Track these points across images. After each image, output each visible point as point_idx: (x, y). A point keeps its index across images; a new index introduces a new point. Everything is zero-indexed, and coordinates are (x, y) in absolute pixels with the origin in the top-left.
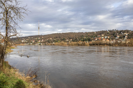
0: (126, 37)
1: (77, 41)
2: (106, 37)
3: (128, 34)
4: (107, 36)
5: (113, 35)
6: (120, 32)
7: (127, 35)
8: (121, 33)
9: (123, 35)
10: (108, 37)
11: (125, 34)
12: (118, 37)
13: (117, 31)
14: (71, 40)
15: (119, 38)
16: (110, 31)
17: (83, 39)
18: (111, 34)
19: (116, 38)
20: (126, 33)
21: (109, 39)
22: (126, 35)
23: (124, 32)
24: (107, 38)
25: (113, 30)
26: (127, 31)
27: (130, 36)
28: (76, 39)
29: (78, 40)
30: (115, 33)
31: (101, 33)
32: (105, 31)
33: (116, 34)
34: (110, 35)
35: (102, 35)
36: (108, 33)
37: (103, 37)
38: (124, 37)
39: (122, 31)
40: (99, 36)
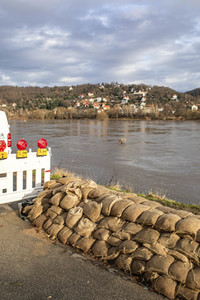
0: (143, 99)
2: (99, 99)
3: (147, 94)
4: (101, 96)
5: (115, 95)
6: (129, 89)
7: (144, 95)
8: (132, 91)
9: (136, 95)
10: (104, 100)
11: (140, 92)
12: (127, 99)
13: (120, 86)
14: (14, 105)
15: (128, 101)
16: (107, 86)
17: (46, 102)
18: (111, 93)
19: (123, 102)
20: (142, 90)
21: (107, 104)
22: (142, 95)
23: (138, 88)
24: (102, 102)
25: (113, 84)
26: (144, 88)
27: (151, 99)
28: (27, 103)
30: (117, 90)
31: (86, 89)
32: (94, 86)
33: (120, 93)
34: (107, 95)
35: (90, 95)
36: (102, 90)
37: (92, 100)
38: (139, 99)
39: (133, 86)
40: (83, 96)
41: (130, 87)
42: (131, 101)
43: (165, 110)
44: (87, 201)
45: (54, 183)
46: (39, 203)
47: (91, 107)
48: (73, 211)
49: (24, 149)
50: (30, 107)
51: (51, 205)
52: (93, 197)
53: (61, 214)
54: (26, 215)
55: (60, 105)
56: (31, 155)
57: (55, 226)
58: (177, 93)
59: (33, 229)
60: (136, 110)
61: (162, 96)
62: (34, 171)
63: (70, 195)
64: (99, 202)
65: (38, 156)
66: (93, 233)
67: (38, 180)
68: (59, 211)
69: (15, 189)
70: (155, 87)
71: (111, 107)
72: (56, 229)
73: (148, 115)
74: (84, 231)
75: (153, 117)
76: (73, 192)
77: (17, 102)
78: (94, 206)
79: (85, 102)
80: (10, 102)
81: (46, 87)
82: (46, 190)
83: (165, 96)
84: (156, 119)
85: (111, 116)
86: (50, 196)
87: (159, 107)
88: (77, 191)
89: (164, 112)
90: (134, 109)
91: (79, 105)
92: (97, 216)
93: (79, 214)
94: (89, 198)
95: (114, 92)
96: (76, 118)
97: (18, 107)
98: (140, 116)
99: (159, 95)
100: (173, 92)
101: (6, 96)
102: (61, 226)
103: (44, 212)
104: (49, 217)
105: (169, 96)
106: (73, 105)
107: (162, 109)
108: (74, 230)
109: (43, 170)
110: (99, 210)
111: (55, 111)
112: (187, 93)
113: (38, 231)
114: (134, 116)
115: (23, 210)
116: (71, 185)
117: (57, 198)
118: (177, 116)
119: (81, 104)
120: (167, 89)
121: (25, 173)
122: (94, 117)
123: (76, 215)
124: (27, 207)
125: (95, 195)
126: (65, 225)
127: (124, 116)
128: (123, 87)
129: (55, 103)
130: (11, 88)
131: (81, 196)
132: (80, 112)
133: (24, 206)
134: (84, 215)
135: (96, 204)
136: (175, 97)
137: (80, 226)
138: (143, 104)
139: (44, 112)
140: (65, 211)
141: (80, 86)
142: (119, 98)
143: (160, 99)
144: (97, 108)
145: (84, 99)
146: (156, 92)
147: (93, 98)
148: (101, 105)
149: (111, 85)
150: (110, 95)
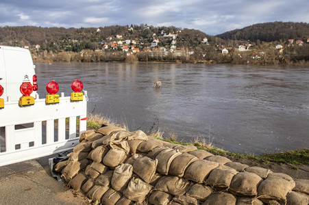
0: (174, 42)
1: (56, 48)
2: (128, 42)
3: (177, 37)
4: (130, 39)
5: (145, 37)
6: (158, 31)
7: (174, 37)
8: (162, 33)
9: (166, 38)
10: (134, 42)
11: (170, 35)
12: (157, 41)
13: (150, 28)
14: (37, 47)
15: (158, 44)
16: (136, 28)
17: (72, 44)
18: (140, 36)
19: (153, 45)
20: (172, 33)
21: (136, 47)
22: (172, 37)
23: (168, 30)
24: (131, 44)
25: (142, 26)
26: (174, 30)
27: (181, 41)
28: (51, 45)
29: (58, 47)
30: (147, 32)
31: (114, 31)
32: (123, 28)
33: (149, 35)
34: (136, 37)
35: (118, 37)
36: (131, 32)
37: (120, 42)
38: (169, 42)
39: (163, 28)
40: (111, 38)
41: (160, 29)
42: (161, 44)
43: (195, 53)
44: (136, 156)
45: (92, 133)
46: (75, 159)
47: (119, 49)
48: (120, 170)
49: (54, 92)
50: (55, 50)
51: (90, 161)
52: (144, 151)
53: (104, 173)
54: (59, 173)
55: (87, 47)
56: (64, 100)
57: (97, 188)
58: (207, 36)
59: (69, 193)
60: (166, 54)
61: (193, 38)
62: (67, 120)
63: (115, 149)
64: (153, 158)
65: (72, 101)
66: (148, 197)
67: (73, 131)
68: (102, 169)
69: (44, 141)
70: (186, 30)
71: (141, 49)
72: (100, 192)
73: (178, 58)
74: (136, 195)
75: (183, 61)
76: (119, 146)
77: (41, 43)
78: (147, 163)
79: (113, 44)
80: (32, 43)
81: (72, 29)
82: (83, 143)
83: (196, 39)
84: (187, 62)
85: (140, 59)
86: (89, 149)
87: (190, 50)
88: (124, 144)
89: (195, 56)
90: (164, 52)
91: (107, 47)
92: (151, 175)
93: (128, 174)
94: (138, 152)
95: (143, 34)
96: (103, 60)
97: (42, 49)
98: (170, 60)
99: (190, 38)
100: (204, 35)
101: (29, 37)
102: (106, 188)
103: (82, 170)
104: (88, 177)
105: (199, 39)
106: (101, 47)
107: (192, 53)
108: (123, 193)
109: (78, 117)
110: (154, 168)
111: (82, 53)
112: (218, 36)
113: (75, 195)
114: (164, 59)
115: (54, 167)
116: (115, 136)
117: (98, 152)
118: (209, 60)
119: (110, 47)
120: (198, 32)
121: (56, 121)
122: (123, 60)
123: (124, 174)
124: (60, 164)
125: (147, 148)
126: (111, 186)
127: (154, 59)
128: (152, 30)
129: (82, 45)
130: (34, 29)
131: (128, 150)
132: (109, 54)
133: (56, 161)
134: (135, 175)
135: (150, 160)
136: (205, 40)
137: (130, 189)
138: (173, 47)
139: (70, 55)
140: (110, 169)
141: (109, 28)
142: (148, 41)
143: (191, 42)
144: (126, 50)
145: (112, 41)
146: (187, 35)
147: (121, 40)
148: (130, 48)
149: (140, 27)
150: (139, 37)
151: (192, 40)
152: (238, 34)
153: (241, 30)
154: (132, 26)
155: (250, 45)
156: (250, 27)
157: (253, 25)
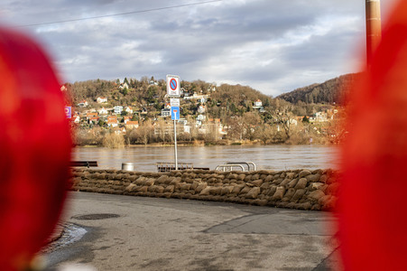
0: (202, 109)
2: (119, 109)
3: (209, 100)
4: (122, 104)
5: (149, 100)
7: (203, 98)
8: (181, 93)
9: (188, 101)
10: (129, 110)
11: (195, 96)
13: (160, 85)
16: (134, 85)
18: (140, 97)
19: (164, 114)
20: (198, 92)
21: (133, 119)
22: (199, 100)
23: (191, 88)
24: (124, 113)
25: (144, 80)
27: (215, 108)
30: (153, 92)
31: (93, 90)
32: (109, 84)
33: (158, 97)
34: (133, 100)
35: (100, 100)
36: (124, 92)
37: (104, 111)
38: (195, 109)
40: (86, 104)
47: (101, 123)
58: (262, 98)
70: (224, 87)
71: (142, 122)
79: (89, 114)
83: (242, 103)
95: (147, 96)
99: (230, 101)
100: (256, 96)
105: (247, 102)
112: (282, 97)
119: (83, 119)
120: (246, 90)
128: (164, 87)
136: (259, 104)
138: (201, 117)
142: (156, 107)
143: (232, 107)
144: (115, 125)
145: (88, 108)
146: (225, 96)
147: (106, 107)
148: (122, 121)
149: (142, 83)
150: (139, 101)
151: (235, 103)
152: (316, 92)
153: (321, 86)
154: (126, 81)
155: (336, 111)
156: (335, 80)
157: (341, 77)
